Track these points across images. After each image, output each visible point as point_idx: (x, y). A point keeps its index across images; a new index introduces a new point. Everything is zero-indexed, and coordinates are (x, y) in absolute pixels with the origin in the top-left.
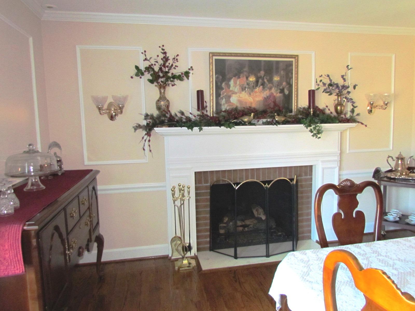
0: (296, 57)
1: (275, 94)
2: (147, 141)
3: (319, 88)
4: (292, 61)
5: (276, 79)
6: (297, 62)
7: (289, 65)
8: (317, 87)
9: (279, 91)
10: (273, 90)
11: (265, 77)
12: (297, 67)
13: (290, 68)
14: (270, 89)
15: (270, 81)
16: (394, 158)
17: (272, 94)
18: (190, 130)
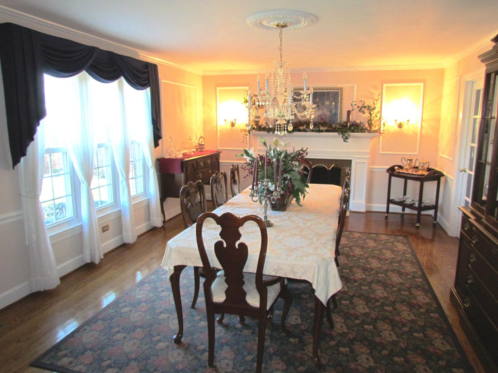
0: (341, 89)
1: (326, 113)
2: (246, 138)
3: (353, 110)
4: (339, 92)
5: (327, 103)
6: (342, 92)
7: (337, 94)
8: (352, 109)
9: (329, 111)
10: (325, 110)
11: (320, 102)
12: (342, 95)
13: (337, 96)
14: (322, 109)
15: (323, 104)
16: (406, 159)
17: (324, 113)
18: (268, 133)
